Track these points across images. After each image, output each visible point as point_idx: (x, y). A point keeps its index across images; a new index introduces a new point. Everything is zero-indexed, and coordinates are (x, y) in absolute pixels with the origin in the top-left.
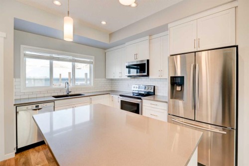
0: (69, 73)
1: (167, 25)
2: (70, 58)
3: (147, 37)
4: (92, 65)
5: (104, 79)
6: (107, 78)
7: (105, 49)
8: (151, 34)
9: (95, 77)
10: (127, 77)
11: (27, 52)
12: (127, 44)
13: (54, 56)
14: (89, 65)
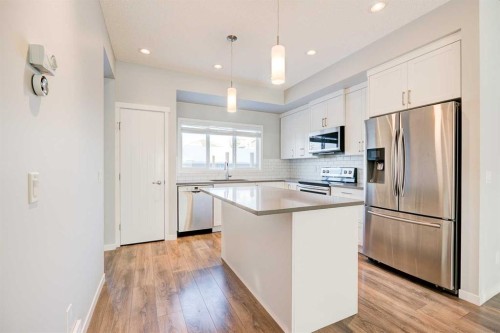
0: (227, 154)
1: (365, 72)
2: (230, 129)
3: (342, 91)
4: (260, 139)
5: (277, 160)
6: (283, 157)
7: (278, 113)
8: (346, 85)
9: (265, 156)
10: (311, 156)
11: (184, 126)
12: (311, 103)
13: (212, 128)
14: (255, 139)
